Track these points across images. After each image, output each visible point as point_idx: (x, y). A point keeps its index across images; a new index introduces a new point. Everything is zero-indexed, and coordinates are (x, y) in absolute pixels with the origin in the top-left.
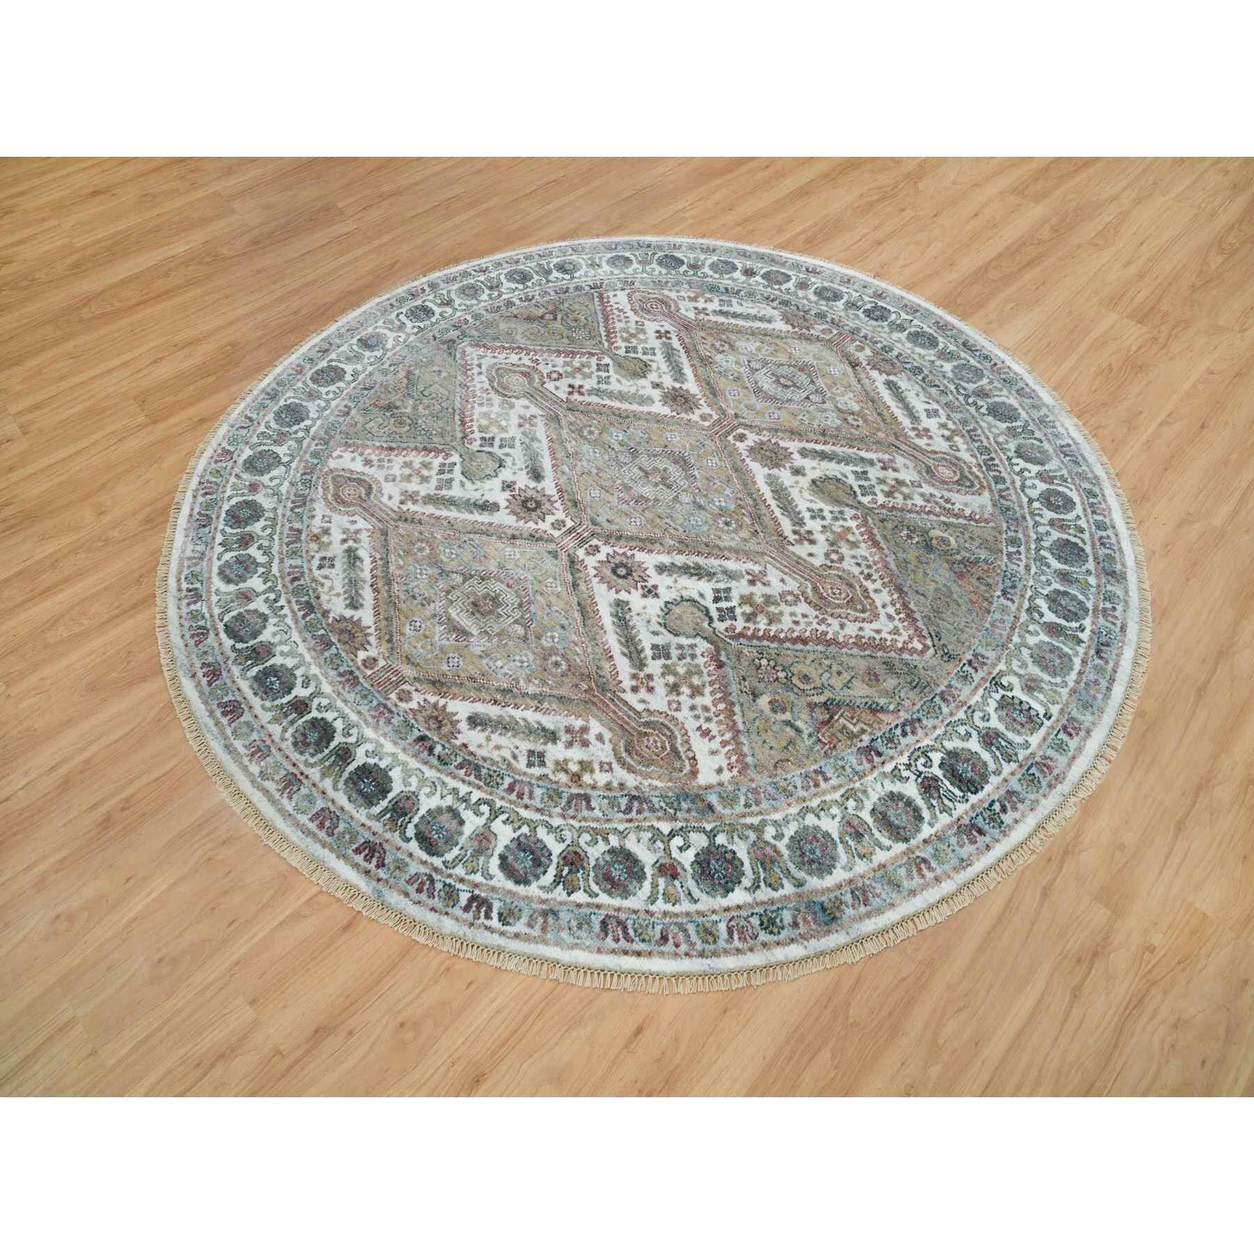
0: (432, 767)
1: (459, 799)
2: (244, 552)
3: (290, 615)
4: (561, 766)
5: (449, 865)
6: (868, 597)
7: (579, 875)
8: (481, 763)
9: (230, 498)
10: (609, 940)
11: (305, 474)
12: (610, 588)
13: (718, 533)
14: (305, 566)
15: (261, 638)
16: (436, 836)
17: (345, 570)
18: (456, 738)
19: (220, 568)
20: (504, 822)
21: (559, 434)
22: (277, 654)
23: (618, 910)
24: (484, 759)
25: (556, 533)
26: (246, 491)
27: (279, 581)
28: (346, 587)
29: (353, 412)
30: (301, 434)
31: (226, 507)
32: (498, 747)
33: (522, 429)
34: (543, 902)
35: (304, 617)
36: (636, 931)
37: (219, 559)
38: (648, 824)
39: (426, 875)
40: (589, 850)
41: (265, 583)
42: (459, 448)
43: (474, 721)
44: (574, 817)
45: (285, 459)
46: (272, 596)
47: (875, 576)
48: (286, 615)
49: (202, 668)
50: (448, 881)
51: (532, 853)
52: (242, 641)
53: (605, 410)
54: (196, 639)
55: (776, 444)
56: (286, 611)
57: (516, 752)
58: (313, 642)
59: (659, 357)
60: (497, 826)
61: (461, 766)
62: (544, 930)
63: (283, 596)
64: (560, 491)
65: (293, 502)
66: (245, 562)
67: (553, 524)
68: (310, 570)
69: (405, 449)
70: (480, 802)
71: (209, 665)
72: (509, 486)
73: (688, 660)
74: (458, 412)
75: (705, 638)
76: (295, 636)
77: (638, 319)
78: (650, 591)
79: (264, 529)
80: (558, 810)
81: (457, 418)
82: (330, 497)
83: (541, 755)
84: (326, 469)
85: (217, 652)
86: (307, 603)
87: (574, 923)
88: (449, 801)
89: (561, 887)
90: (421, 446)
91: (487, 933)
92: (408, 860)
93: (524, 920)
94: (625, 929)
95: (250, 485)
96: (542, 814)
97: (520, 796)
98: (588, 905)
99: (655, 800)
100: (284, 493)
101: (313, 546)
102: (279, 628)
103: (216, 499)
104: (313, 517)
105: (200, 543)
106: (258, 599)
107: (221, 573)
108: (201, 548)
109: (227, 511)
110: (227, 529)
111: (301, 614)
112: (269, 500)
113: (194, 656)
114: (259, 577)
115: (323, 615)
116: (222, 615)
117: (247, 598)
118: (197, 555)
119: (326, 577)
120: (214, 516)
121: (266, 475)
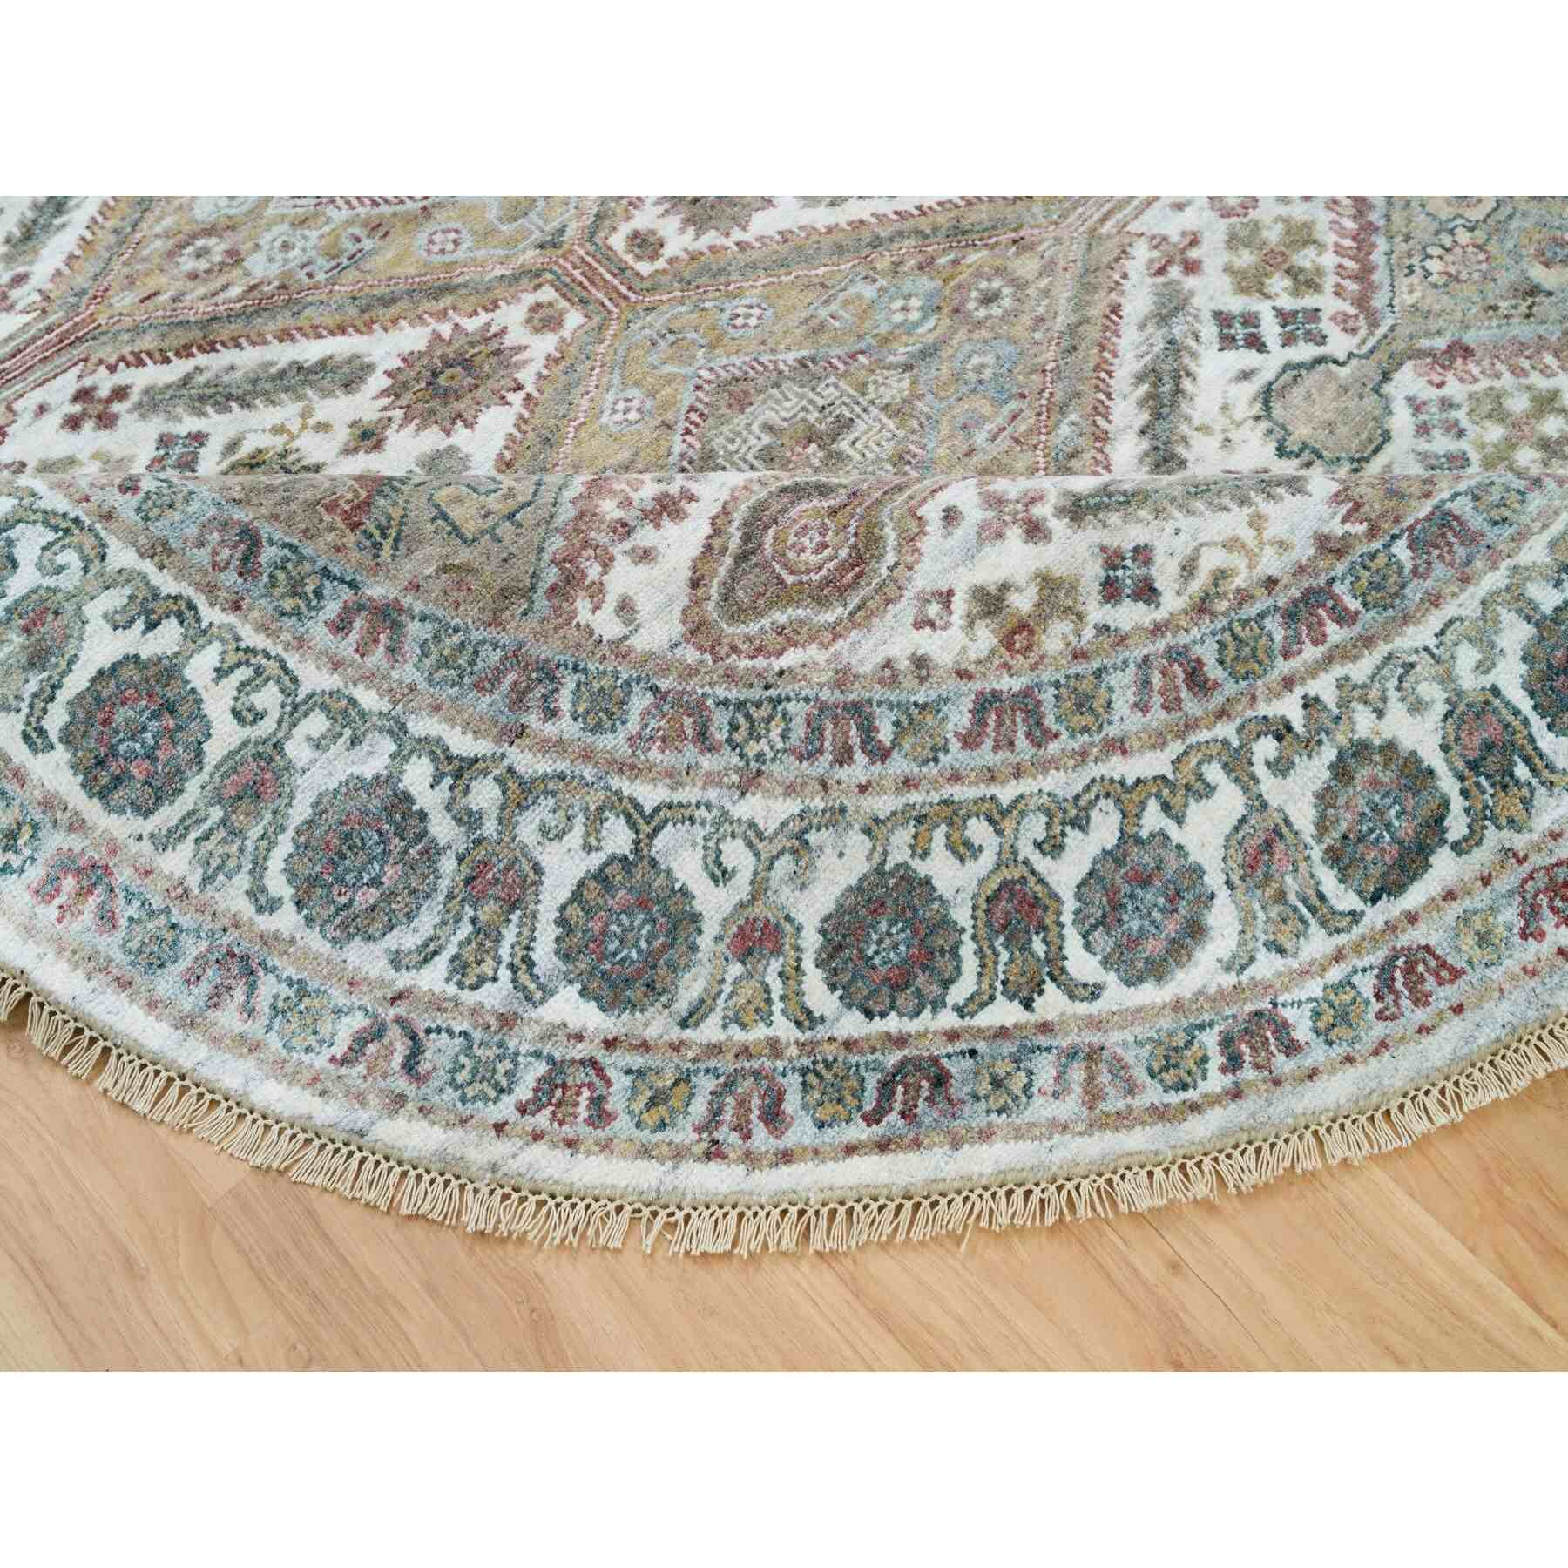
2: (1070, 905)
3: (1338, 671)
9: (806, 1019)
11: (702, 735)
14: (1138, 653)
15: (1433, 757)
17: (1157, 512)
19: (1132, 980)
22: (1487, 680)
26: (775, 965)
27: (1204, 735)
28: (1226, 501)
29: (377, 591)
30: (485, 795)
31: (852, 1024)
35: (1345, 617)
37: (1094, 992)
41: (1209, 790)
45: (618, 837)
46: (1266, 748)
48: (1343, 682)
49: (1540, 935)
52: (1436, 823)
54: (1430, 983)
56: (1324, 687)
58: (1439, 570)
63: (1263, 709)
65: (844, 757)
66: (1111, 892)
68: (1158, 629)
71: (1531, 913)
76: (1420, 635)
79: (964, 850)
82: (829, 617)
84: (691, 655)
85: (1482, 898)
86: (1290, 616)
95: (745, 955)
100: (793, 806)
101: (1055, 638)
102: (1393, 695)
103: (804, 1072)
104: (921, 663)
105: (1022, 1079)
106: (1274, 802)
107: (1157, 970)
108: (1045, 1070)
109: (869, 1014)
110: (959, 992)
111: (1335, 633)
112: (827, 860)
113: (1495, 974)
114: (1180, 821)
115: (1339, 553)
116: (1331, 921)
117: (1268, 845)
118: (1077, 1074)
119: (1188, 569)
120: (893, 1058)
121: (698, 906)
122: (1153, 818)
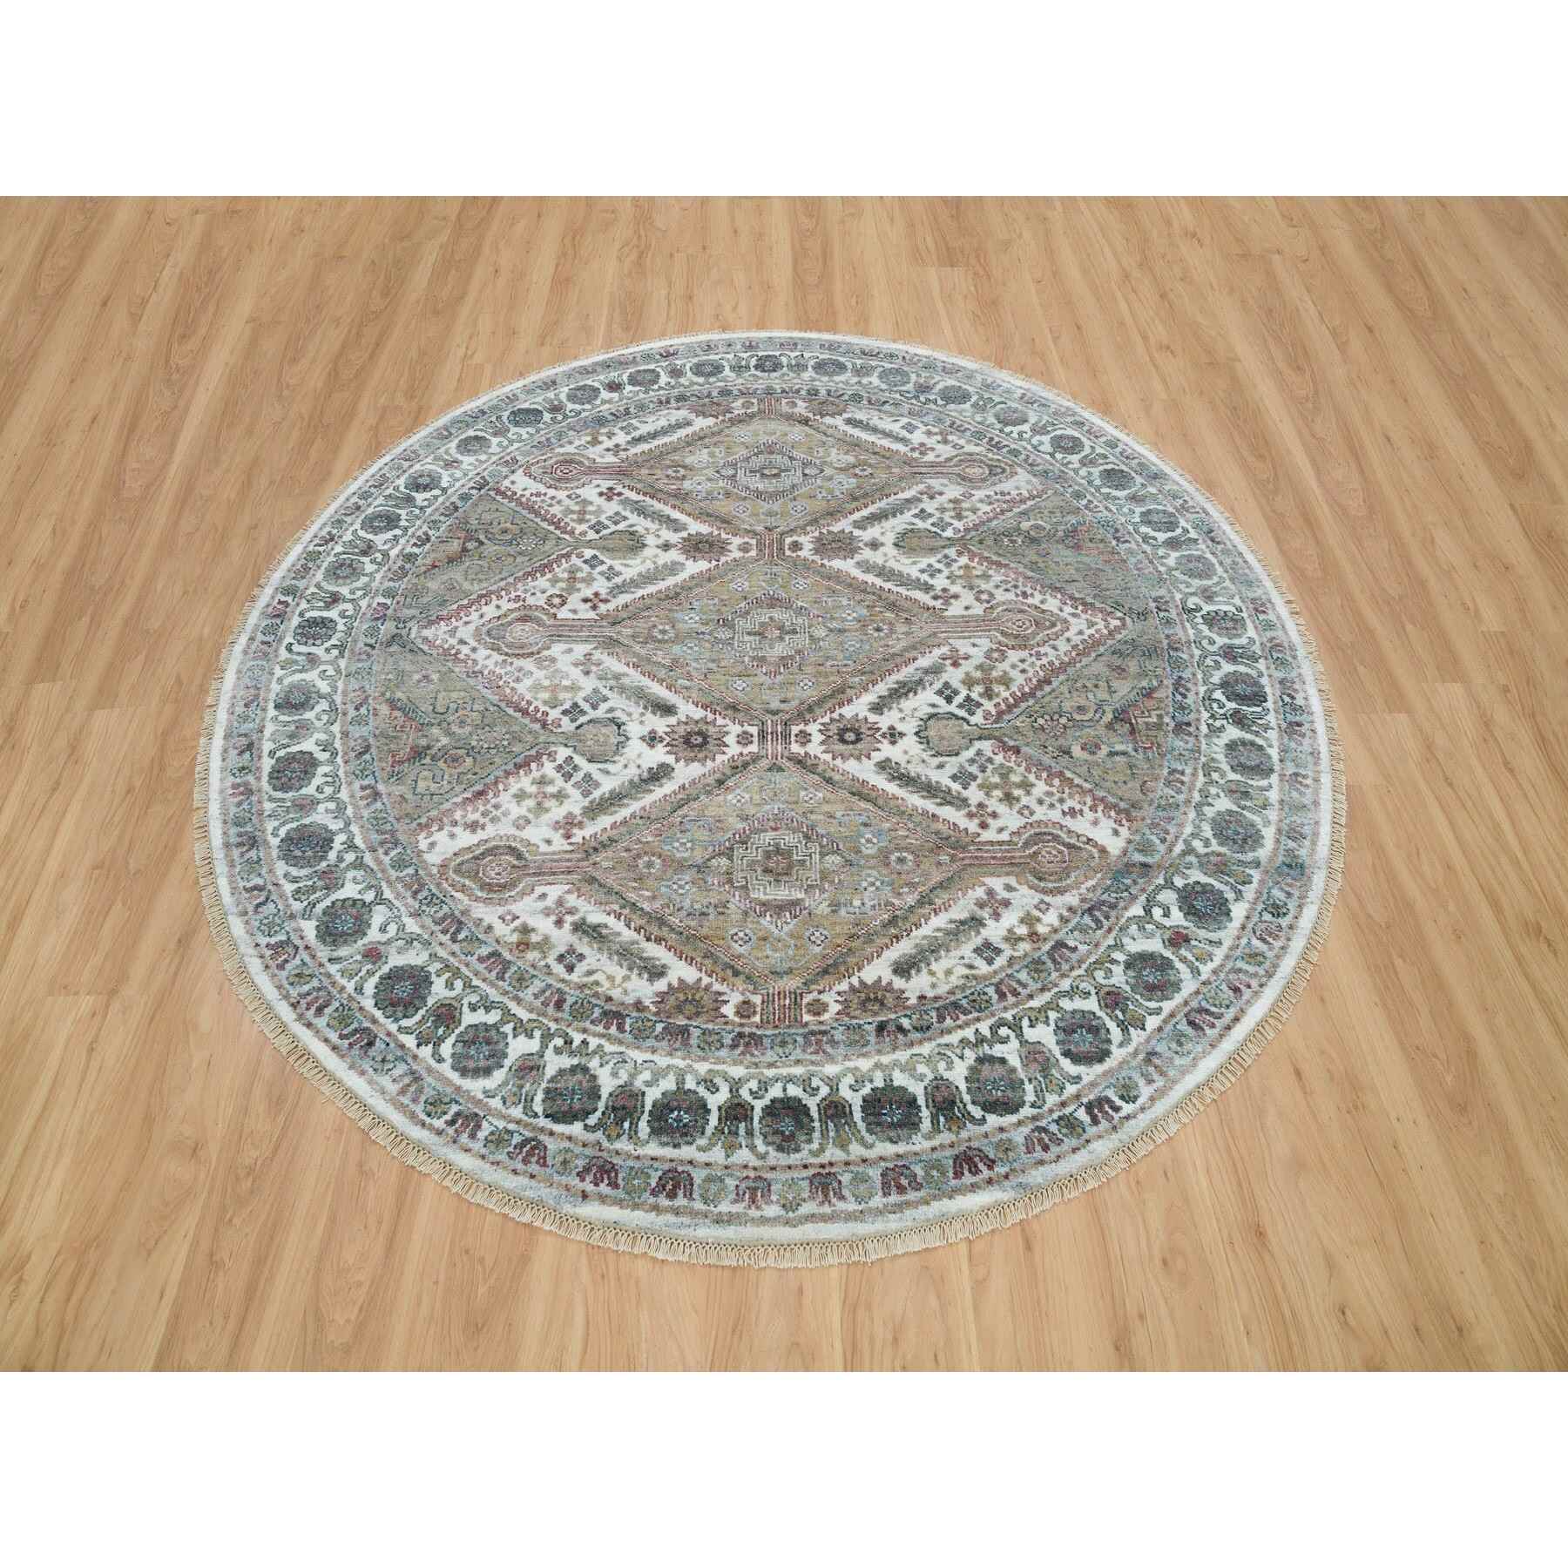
0: (919, 1043)
1: (976, 1045)
2: (461, 1028)
3: (603, 1041)
4: (1012, 938)
5: (1039, 1104)
6: (1044, 611)
7: (1131, 1007)
8: (953, 998)
9: (359, 990)
10: (1208, 1031)
11: (416, 893)
12: (858, 758)
13: (882, 643)
14: (550, 981)
15: (605, 1093)
17: (599, 949)
18: (908, 999)
19: (454, 1068)
21: (636, 655)
22: (644, 1089)
23: (1186, 1003)
24: (952, 993)
25: (754, 748)
26: (369, 966)
27: (545, 1021)
28: (625, 963)
29: (381, 787)
30: (350, 857)
31: (368, 1003)
32: (948, 973)
33: (592, 675)
34: (1136, 1053)
35: (621, 1028)
36: (1215, 1006)
37: (440, 1060)
38: (1123, 920)
39: (1033, 1131)
40: (1113, 981)
41: (531, 1036)
42: (552, 739)
43: (902, 970)
44: (1072, 969)
45: (369, 896)
46: (559, 1042)
47: (1029, 591)
48: (600, 1046)
49: (583, 1180)
50: (1055, 1116)
51: (1082, 1027)
52: (587, 1114)
53: (648, 601)
55: (829, 532)
56: (594, 1042)
57: (966, 961)
58: (665, 1043)
59: (633, 518)
61: (941, 1018)
62: (1162, 1073)
63: (569, 1031)
64: (705, 707)
65: (444, 932)
66: (476, 1036)
67: (738, 742)
68: (563, 981)
69: (496, 783)
70: (994, 1029)
71: (587, 1170)
72: (653, 739)
73: (990, 767)
74: (503, 705)
75: (980, 738)
76: (639, 1056)
77: (567, 493)
78: (892, 735)
79: (449, 985)
80: (1054, 975)
81: (510, 711)
82: (480, 894)
83: (989, 945)
84: (435, 871)
85: (578, 1150)
86: (605, 1013)
87: (1174, 1046)
88: (970, 1055)
89: (1132, 1030)
90: (510, 767)
91: (1132, 1122)
92: (1004, 1136)
93: (1141, 1082)
94: (1207, 1011)
95: (365, 956)
96: (1049, 990)
97: (1015, 993)
98: (1165, 1021)
99: (1106, 897)
100: (419, 931)
101: (532, 955)
102: (611, 1064)
103: (342, 1005)
104: (490, 928)
105: (391, 1066)
106: (546, 1058)
107: (464, 1072)
108: (401, 1069)
109: (376, 1005)
110: (405, 1023)
111: (613, 1030)
112: (412, 953)
113: (556, 1178)
114: (515, 1036)
115: (638, 1010)
116: (528, 1110)
117: (532, 1069)
118: (407, 1080)
119: (590, 973)
120: (366, 1024)
121: (369, 932)
122: (508, 1028)
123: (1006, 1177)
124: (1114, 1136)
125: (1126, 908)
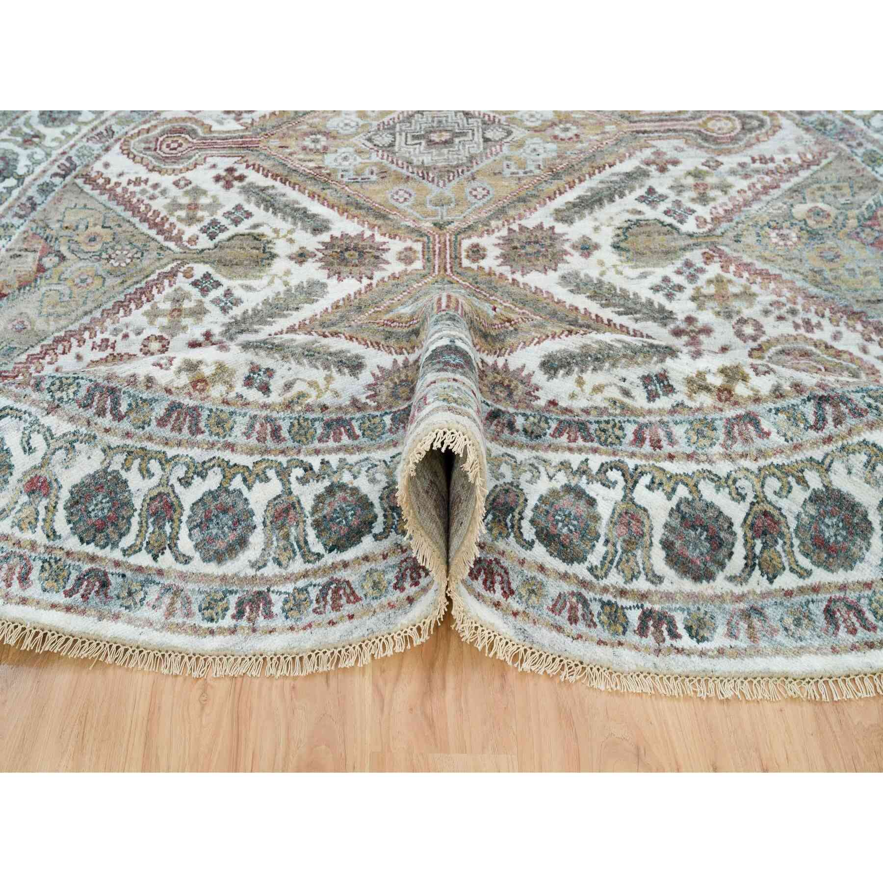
0: (521, 447)
1: (574, 473)
4: (697, 384)
5: (599, 573)
7: (779, 548)
8: (584, 417)
10: (842, 633)
16: (565, 530)
18: (537, 398)
20: (649, 487)
23: (843, 587)
24: (586, 411)
32: (598, 389)
34: (740, 598)
36: (875, 613)
38: (856, 439)
39: (573, 594)
40: (783, 503)
43: (551, 366)
44: (744, 456)
50: (606, 597)
51: (705, 528)
57: (625, 385)
60: (642, 494)
61: (559, 432)
62: (752, 637)
70: (604, 468)
80: (717, 449)
83: (662, 378)
87: (789, 621)
88: (562, 479)
89: (757, 572)
91: (681, 658)
92: (540, 577)
93: (722, 629)
94: (859, 613)
96: (698, 462)
97: (656, 444)
98: (801, 590)
99: (856, 397)
123: (515, 614)
124: (652, 658)
125: (871, 426)
